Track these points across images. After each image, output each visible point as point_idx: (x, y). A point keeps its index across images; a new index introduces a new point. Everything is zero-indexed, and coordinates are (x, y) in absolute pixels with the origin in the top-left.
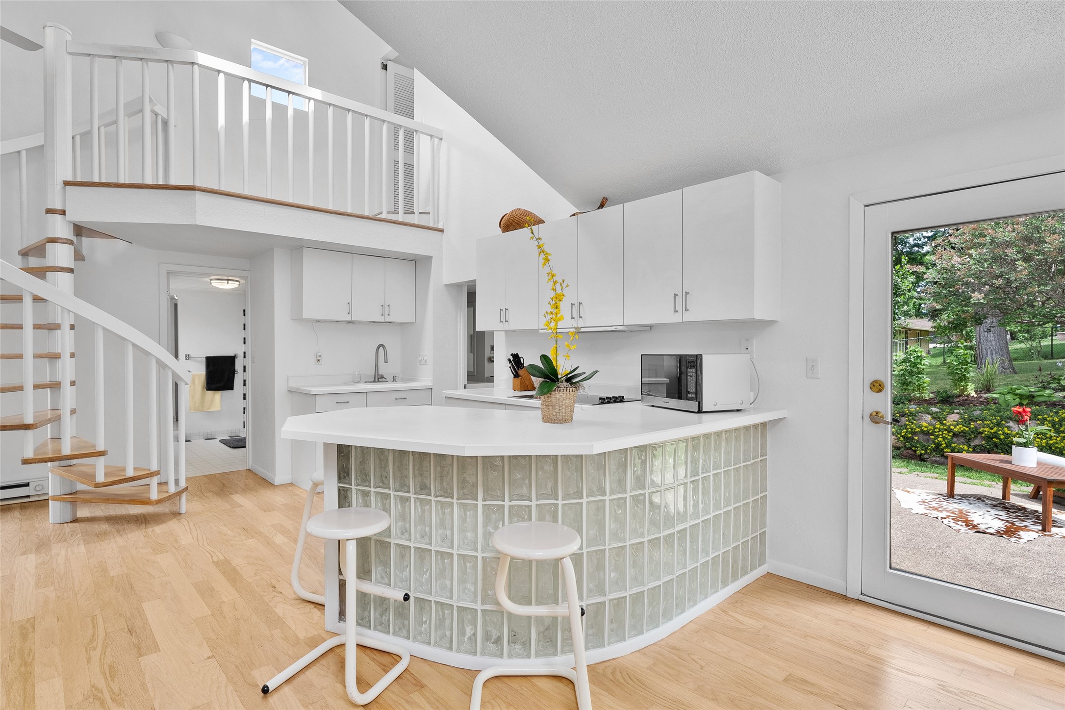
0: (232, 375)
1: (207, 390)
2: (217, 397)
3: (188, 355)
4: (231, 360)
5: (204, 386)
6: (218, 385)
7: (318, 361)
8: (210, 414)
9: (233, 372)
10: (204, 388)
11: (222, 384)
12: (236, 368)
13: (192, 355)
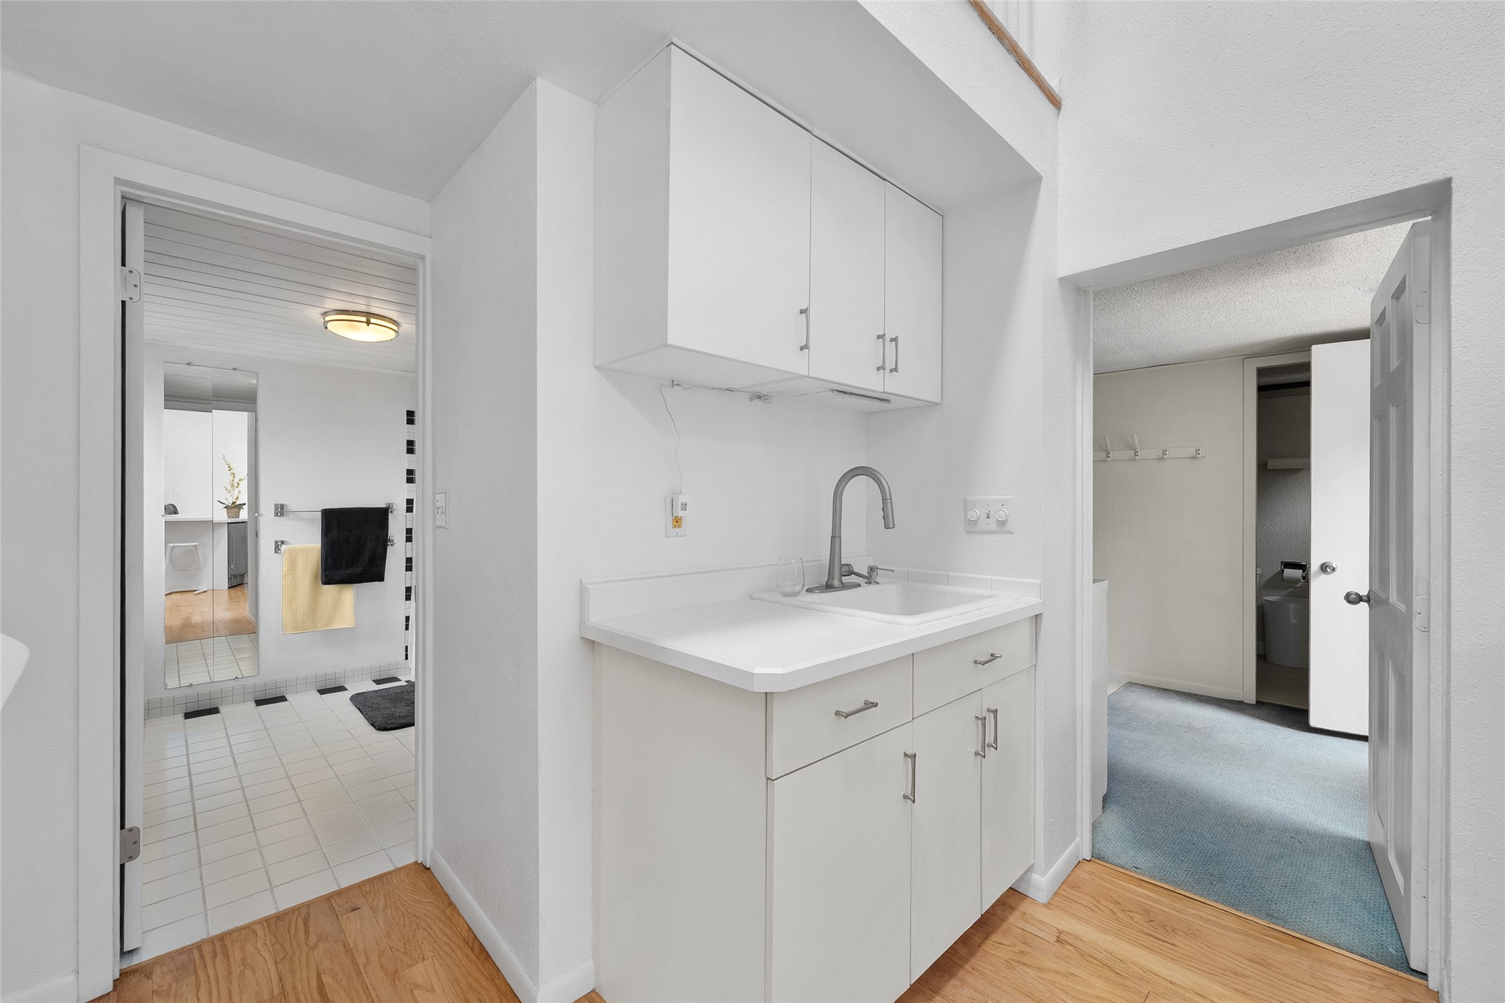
0: (380, 550)
1: (324, 584)
2: (347, 597)
3: (282, 506)
4: (379, 517)
5: (317, 573)
6: (350, 571)
7: (677, 521)
8: (334, 637)
9: (383, 542)
10: (316, 578)
11: (359, 570)
12: (390, 533)
13: (291, 504)
